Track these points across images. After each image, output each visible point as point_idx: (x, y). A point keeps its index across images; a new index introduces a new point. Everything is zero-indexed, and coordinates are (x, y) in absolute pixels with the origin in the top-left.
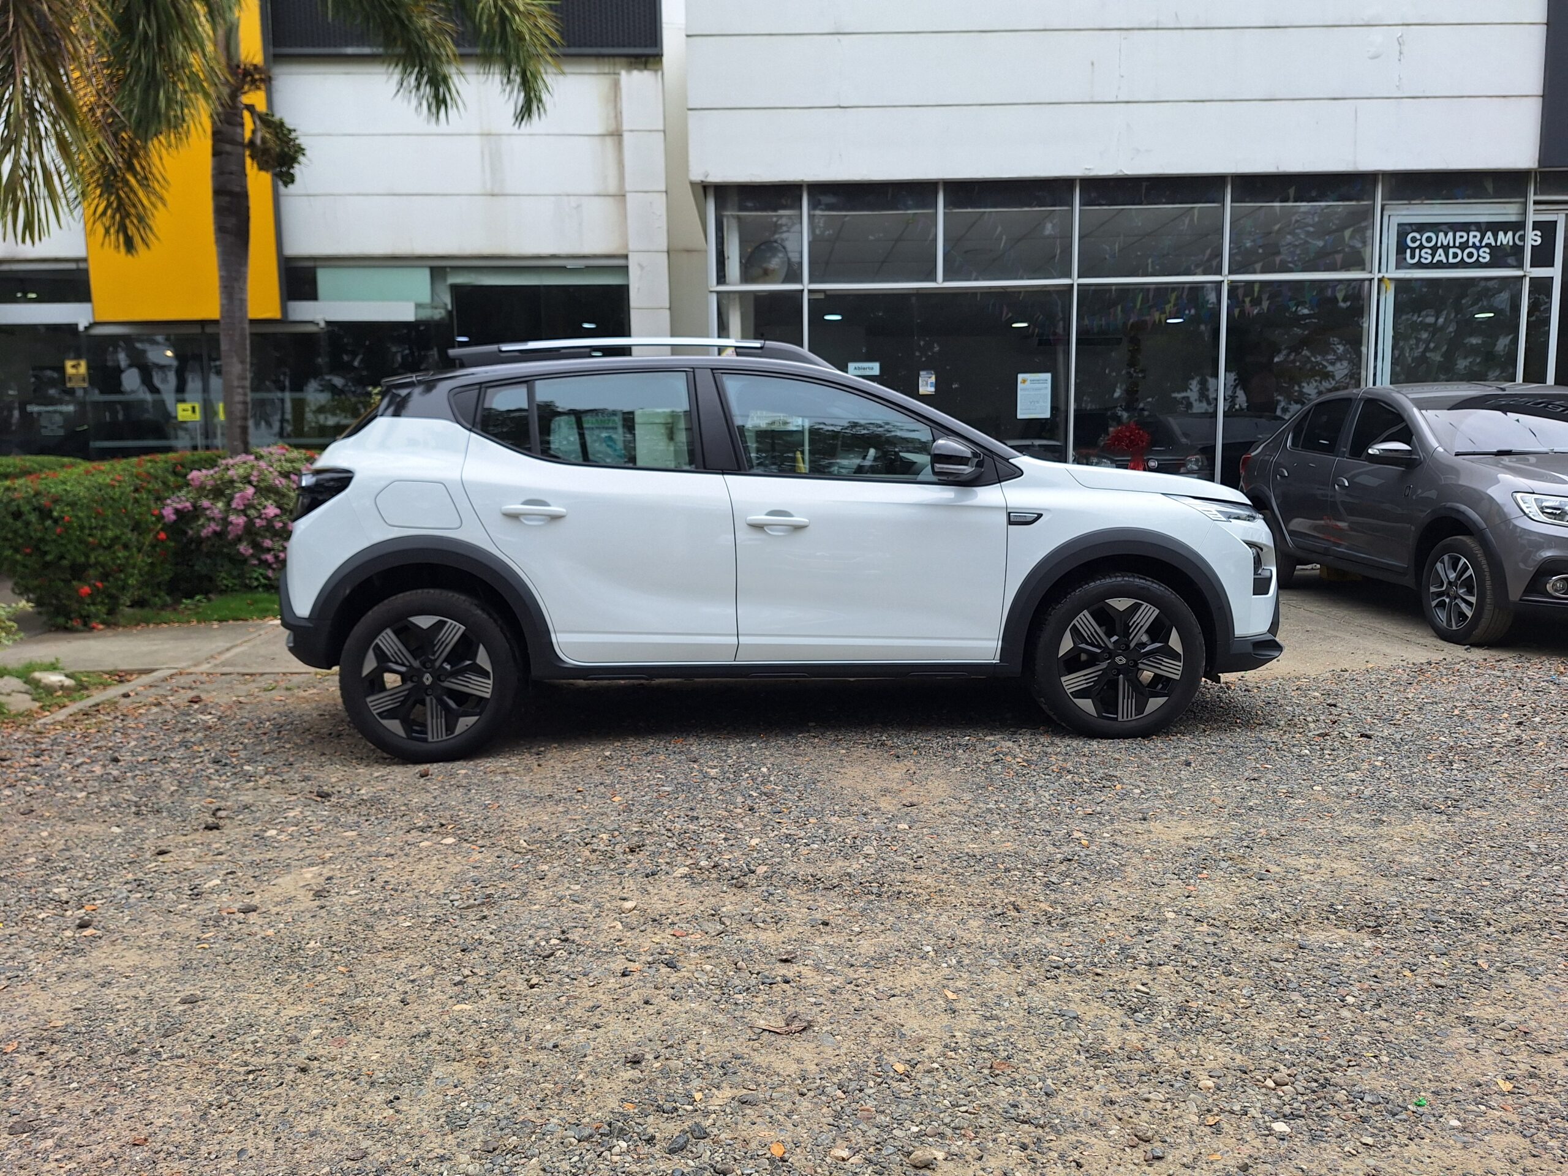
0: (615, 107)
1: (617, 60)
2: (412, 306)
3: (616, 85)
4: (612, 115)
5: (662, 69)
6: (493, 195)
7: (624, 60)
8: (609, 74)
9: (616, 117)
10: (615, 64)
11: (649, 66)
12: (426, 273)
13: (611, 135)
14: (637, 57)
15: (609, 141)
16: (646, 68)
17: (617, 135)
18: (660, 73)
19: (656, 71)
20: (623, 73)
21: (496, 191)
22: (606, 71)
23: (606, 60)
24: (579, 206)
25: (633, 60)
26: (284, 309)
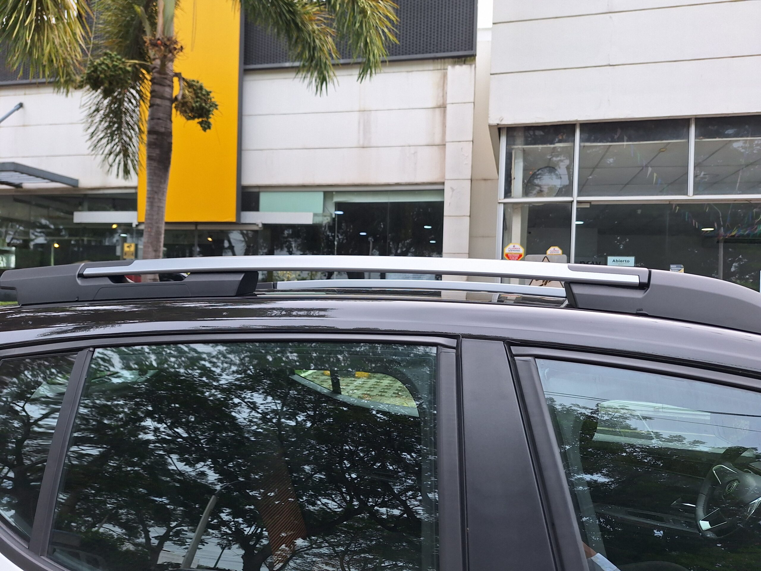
0: (443, 89)
1: (446, 60)
2: (311, 215)
3: (445, 76)
4: (441, 95)
5: (475, 64)
6: (363, 147)
7: (450, 60)
8: (441, 69)
9: (443, 96)
10: (444, 63)
11: (466, 63)
12: (322, 194)
13: (439, 107)
14: (459, 57)
15: (438, 111)
16: (464, 63)
17: (443, 107)
18: (473, 66)
19: (471, 65)
20: (450, 68)
21: (365, 145)
22: (439, 68)
23: (439, 60)
24: (415, 153)
25: (456, 60)
26: (238, 216)
